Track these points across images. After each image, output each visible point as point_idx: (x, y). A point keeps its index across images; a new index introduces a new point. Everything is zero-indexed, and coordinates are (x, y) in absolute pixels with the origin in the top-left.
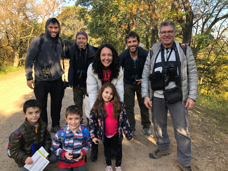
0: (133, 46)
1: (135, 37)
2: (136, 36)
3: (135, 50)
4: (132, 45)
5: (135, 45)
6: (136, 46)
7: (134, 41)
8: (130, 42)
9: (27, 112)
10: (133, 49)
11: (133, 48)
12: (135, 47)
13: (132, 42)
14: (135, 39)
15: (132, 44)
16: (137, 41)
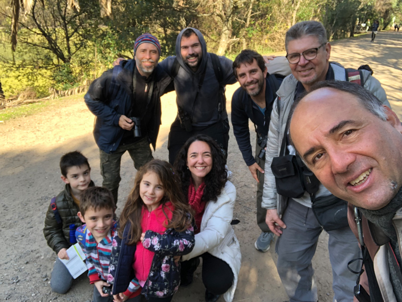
0: (251, 82)
1: (252, 61)
2: (256, 58)
3: (257, 90)
4: (249, 80)
5: (255, 80)
6: (257, 81)
7: (252, 72)
8: (243, 75)
9: (69, 176)
10: (252, 89)
11: (252, 86)
12: (256, 83)
13: (248, 74)
14: (255, 65)
15: (248, 78)
16: (260, 70)
